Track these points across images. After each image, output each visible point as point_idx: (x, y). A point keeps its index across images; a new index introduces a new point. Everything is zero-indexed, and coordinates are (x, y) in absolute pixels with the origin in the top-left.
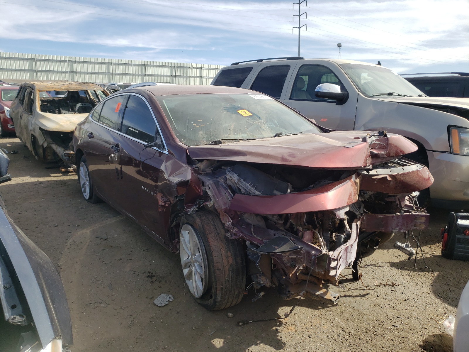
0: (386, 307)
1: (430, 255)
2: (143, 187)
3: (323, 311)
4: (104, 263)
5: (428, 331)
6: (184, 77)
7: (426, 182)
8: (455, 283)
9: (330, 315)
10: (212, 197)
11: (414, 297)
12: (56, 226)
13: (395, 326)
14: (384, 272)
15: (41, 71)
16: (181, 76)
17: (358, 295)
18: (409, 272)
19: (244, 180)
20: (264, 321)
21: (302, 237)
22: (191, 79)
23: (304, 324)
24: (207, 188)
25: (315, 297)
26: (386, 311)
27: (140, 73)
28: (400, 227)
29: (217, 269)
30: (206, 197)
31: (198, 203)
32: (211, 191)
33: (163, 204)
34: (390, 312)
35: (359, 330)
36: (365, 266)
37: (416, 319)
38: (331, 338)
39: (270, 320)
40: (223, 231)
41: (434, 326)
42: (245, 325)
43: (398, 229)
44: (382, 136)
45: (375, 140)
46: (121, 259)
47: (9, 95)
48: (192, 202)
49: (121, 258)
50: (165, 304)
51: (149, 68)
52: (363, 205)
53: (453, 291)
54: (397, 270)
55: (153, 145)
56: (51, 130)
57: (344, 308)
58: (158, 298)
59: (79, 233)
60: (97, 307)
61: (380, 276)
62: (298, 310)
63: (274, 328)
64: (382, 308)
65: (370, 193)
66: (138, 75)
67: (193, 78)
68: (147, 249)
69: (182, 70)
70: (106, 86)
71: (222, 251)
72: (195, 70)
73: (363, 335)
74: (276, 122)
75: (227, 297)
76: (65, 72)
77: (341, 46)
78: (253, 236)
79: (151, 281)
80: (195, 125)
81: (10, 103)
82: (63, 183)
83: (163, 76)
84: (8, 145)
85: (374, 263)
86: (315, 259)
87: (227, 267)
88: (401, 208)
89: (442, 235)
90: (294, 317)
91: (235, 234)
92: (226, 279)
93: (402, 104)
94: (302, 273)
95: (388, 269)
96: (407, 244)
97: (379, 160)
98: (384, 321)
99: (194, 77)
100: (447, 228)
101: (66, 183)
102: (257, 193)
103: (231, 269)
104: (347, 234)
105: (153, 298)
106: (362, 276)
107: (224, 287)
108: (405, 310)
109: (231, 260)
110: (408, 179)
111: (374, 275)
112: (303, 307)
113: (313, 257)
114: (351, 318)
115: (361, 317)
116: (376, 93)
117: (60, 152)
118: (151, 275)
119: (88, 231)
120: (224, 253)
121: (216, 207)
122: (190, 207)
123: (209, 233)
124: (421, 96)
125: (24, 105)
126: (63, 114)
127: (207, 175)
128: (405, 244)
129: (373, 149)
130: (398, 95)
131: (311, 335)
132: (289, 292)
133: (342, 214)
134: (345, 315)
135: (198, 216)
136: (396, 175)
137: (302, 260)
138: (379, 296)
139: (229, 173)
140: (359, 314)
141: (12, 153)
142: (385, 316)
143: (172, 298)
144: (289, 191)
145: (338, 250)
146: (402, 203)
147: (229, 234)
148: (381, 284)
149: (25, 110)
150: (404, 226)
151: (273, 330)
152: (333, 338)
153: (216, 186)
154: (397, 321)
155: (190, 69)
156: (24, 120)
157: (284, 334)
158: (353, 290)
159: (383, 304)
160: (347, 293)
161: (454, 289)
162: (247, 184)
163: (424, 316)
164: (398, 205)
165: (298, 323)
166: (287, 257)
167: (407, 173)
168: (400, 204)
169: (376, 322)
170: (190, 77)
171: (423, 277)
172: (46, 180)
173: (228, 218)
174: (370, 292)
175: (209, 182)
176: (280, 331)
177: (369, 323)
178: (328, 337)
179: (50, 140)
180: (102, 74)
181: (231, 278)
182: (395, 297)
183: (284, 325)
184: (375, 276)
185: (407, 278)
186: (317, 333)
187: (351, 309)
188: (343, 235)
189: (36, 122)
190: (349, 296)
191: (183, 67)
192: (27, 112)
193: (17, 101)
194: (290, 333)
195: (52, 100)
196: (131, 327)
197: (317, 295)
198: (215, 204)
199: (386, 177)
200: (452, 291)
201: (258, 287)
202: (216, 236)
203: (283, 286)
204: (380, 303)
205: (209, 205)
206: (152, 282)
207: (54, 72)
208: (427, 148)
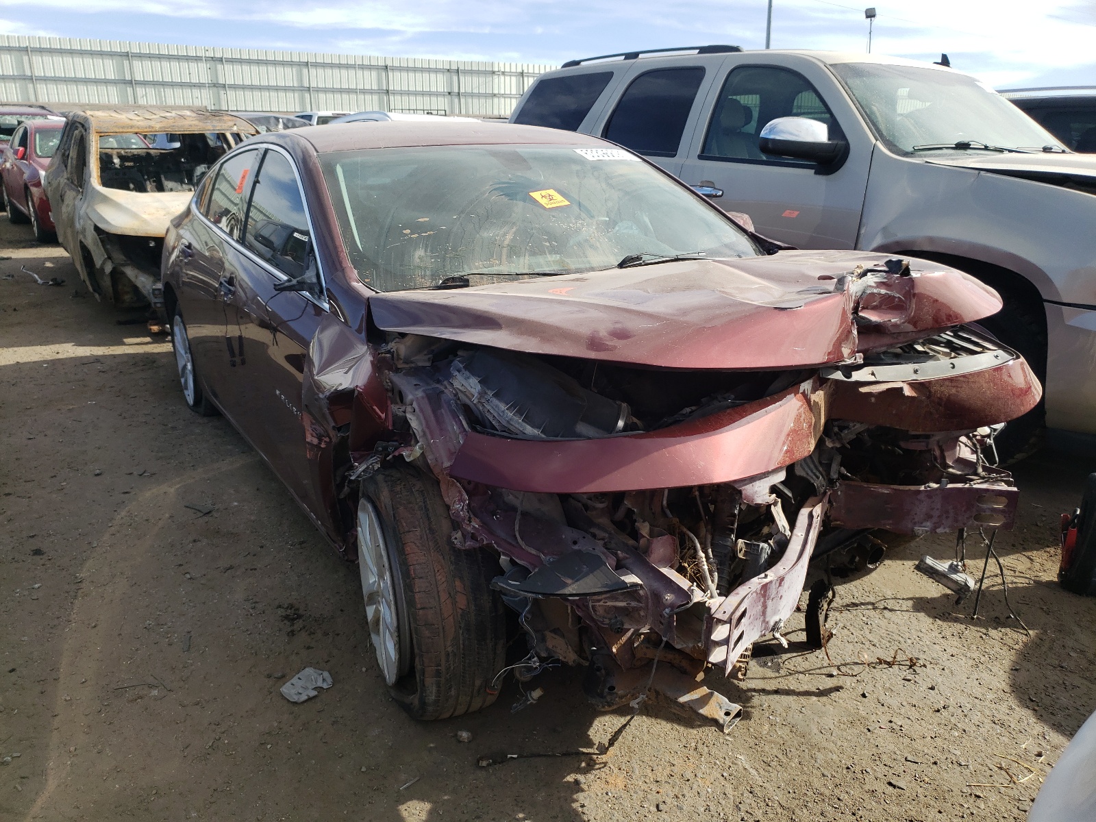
0: (880, 727)
1: (1027, 581)
2: (278, 392)
3: (710, 735)
4: (188, 576)
5: (982, 806)
6: (479, 95)
7: (1018, 401)
8: (1084, 664)
9: (725, 747)
10: (421, 434)
11: (964, 700)
12: (98, 475)
13: (894, 786)
14: (896, 627)
15: (144, 83)
16: (472, 95)
17: (814, 689)
18: (963, 627)
19: (496, 395)
20: (549, 756)
21: (647, 551)
22: (496, 100)
23: (652, 770)
24: (409, 409)
25: (677, 708)
26: (880, 741)
27: (375, 87)
28: (935, 520)
29: (423, 624)
30: (404, 434)
31: (380, 449)
32: (418, 418)
33: (315, 441)
34: (887, 743)
35: (795, 793)
36: (848, 605)
37: (955, 766)
38: (716, 815)
39: (564, 755)
40: (445, 525)
41: (1003, 790)
42: (497, 766)
43: (928, 525)
44: (897, 274)
45: (874, 285)
46: (231, 568)
47: (53, 142)
48: (366, 447)
49: (231, 566)
50: (306, 697)
51: (397, 74)
52: (838, 459)
53: (1074, 687)
54: (931, 620)
55: (294, 285)
56: (119, 232)
57: (766, 728)
58: (295, 680)
59: (147, 495)
60: (141, 698)
61: (881, 636)
62: (645, 728)
63: (570, 778)
64: (869, 730)
65: (859, 427)
66: (371, 92)
67: (502, 100)
68: (301, 543)
69: (475, 79)
70: (281, 120)
71: (439, 577)
72: (508, 78)
73: (805, 811)
74: (647, 220)
75: (453, 692)
76: (200, 86)
77: (874, 16)
78: (518, 543)
79: (289, 630)
80: (408, 231)
81: (47, 161)
82: (148, 361)
83: (430, 94)
84: (48, 264)
85: (872, 599)
86: (671, 616)
87: (451, 619)
88: (945, 469)
89: (1063, 531)
90: (629, 748)
91: (473, 537)
92: (450, 649)
93: (989, 175)
94: (649, 642)
95: (906, 615)
96: (955, 563)
97: (886, 340)
98: (868, 770)
99: (504, 96)
100: (1078, 513)
101: (155, 362)
102: (530, 430)
103: (462, 625)
104: (777, 543)
105: (283, 676)
106: (831, 635)
107: (443, 668)
108: (932, 738)
109: (462, 601)
110: (964, 393)
111: (867, 632)
112: (659, 721)
113: (667, 610)
114: (780, 756)
115: (807, 757)
116: (921, 143)
117: (144, 287)
118: (295, 614)
119: (172, 490)
120: (445, 584)
121: (429, 461)
122: (361, 460)
123: (406, 529)
124: (1052, 149)
125: (69, 168)
126: (168, 191)
127: (416, 372)
128: (950, 562)
129: (867, 308)
130: (983, 147)
131: (664, 802)
132: (612, 688)
133: (760, 493)
134: (767, 748)
135: (386, 482)
136: (930, 382)
137: (642, 613)
138: (867, 695)
139: (457, 373)
140: (804, 747)
141: (51, 283)
142: (873, 755)
143: (330, 680)
144: (621, 424)
145: (737, 594)
146: (946, 454)
147: (459, 535)
148: (881, 661)
149: (72, 182)
150: (947, 517)
151: (568, 782)
152: (722, 815)
153: (430, 403)
154: (904, 772)
155: (496, 77)
156: (68, 205)
157: (593, 796)
158: (801, 676)
159: (875, 720)
160: (783, 684)
161: (1077, 681)
162: (503, 407)
163: (979, 760)
164: (936, 458)
165: (636, 767)
166: (601, 603)
167: (964, 376)
168: (943, 458)
169: (845, 771)
170: (495, 95)
171: (997, 645)
172: (111, 353)
173: (460, 492)
174: (848, 682)
175: (414, 394)
176: (584, 787)
177: (826, 773)
178: (708, 809)
179: (119, 257)
180: (286, 89)
181: (462, 646)
182: (910, 700)
183: (600, 768)
184: (870, 637)
185: (953, 644)
186: (680, 797)
187: (787, 730)
188: (765, 545)
189: (87, 211)
190: (788, 692)
191: (479, 73)
192: (75, 185)
193: (58, 160)
194: (610, 794)
195: (144, 155)
196: (208, 756)
197: (682, 705)
198: (426, 454)
199: (901, 389)
200: (1070, 687)
201: (527, 677)
202: (425, 537)
203: (598, 673)
204: (867, 716)
205: (409, 456)
206: (292, 634)
207: (173, 85)
208: (1044, 297)
